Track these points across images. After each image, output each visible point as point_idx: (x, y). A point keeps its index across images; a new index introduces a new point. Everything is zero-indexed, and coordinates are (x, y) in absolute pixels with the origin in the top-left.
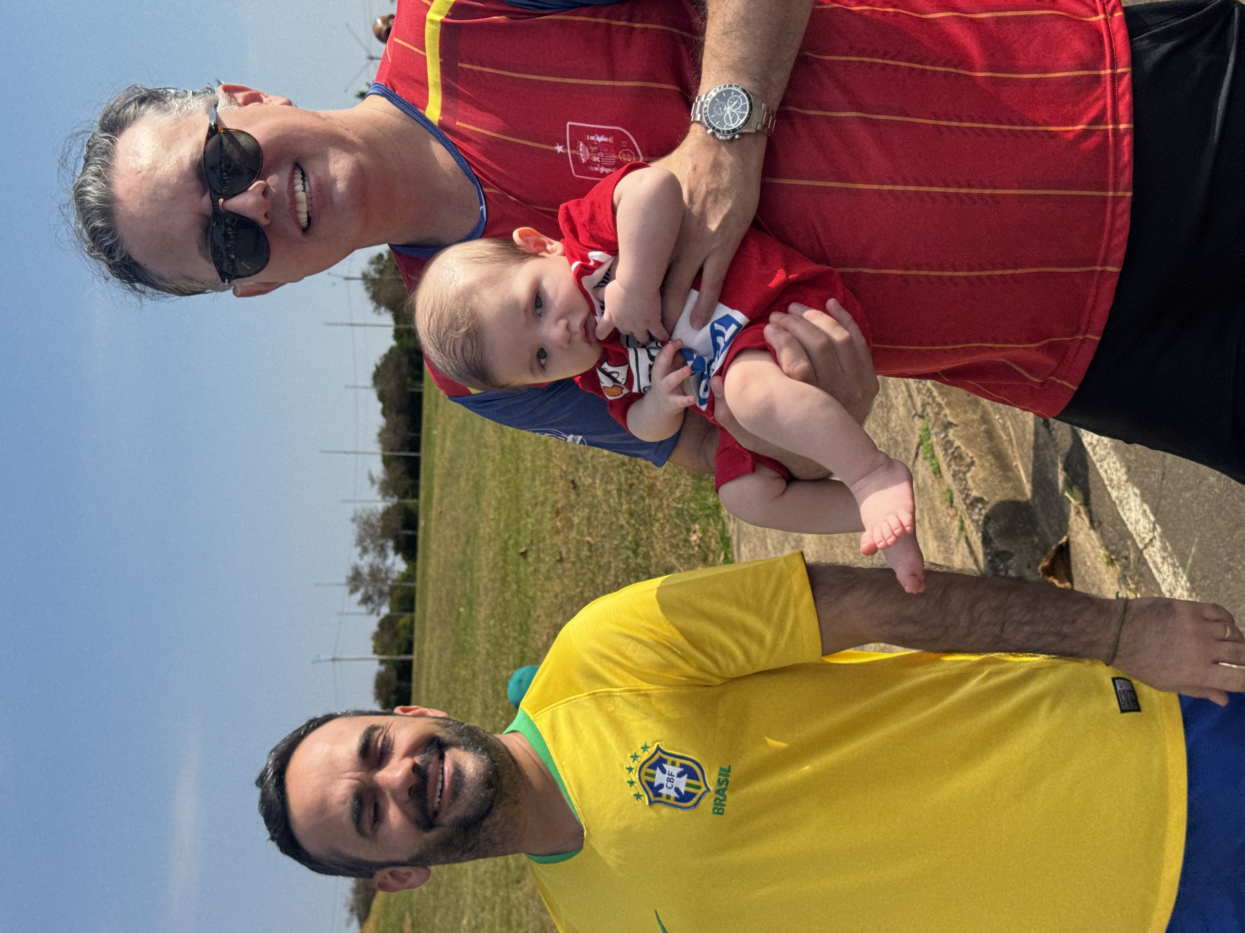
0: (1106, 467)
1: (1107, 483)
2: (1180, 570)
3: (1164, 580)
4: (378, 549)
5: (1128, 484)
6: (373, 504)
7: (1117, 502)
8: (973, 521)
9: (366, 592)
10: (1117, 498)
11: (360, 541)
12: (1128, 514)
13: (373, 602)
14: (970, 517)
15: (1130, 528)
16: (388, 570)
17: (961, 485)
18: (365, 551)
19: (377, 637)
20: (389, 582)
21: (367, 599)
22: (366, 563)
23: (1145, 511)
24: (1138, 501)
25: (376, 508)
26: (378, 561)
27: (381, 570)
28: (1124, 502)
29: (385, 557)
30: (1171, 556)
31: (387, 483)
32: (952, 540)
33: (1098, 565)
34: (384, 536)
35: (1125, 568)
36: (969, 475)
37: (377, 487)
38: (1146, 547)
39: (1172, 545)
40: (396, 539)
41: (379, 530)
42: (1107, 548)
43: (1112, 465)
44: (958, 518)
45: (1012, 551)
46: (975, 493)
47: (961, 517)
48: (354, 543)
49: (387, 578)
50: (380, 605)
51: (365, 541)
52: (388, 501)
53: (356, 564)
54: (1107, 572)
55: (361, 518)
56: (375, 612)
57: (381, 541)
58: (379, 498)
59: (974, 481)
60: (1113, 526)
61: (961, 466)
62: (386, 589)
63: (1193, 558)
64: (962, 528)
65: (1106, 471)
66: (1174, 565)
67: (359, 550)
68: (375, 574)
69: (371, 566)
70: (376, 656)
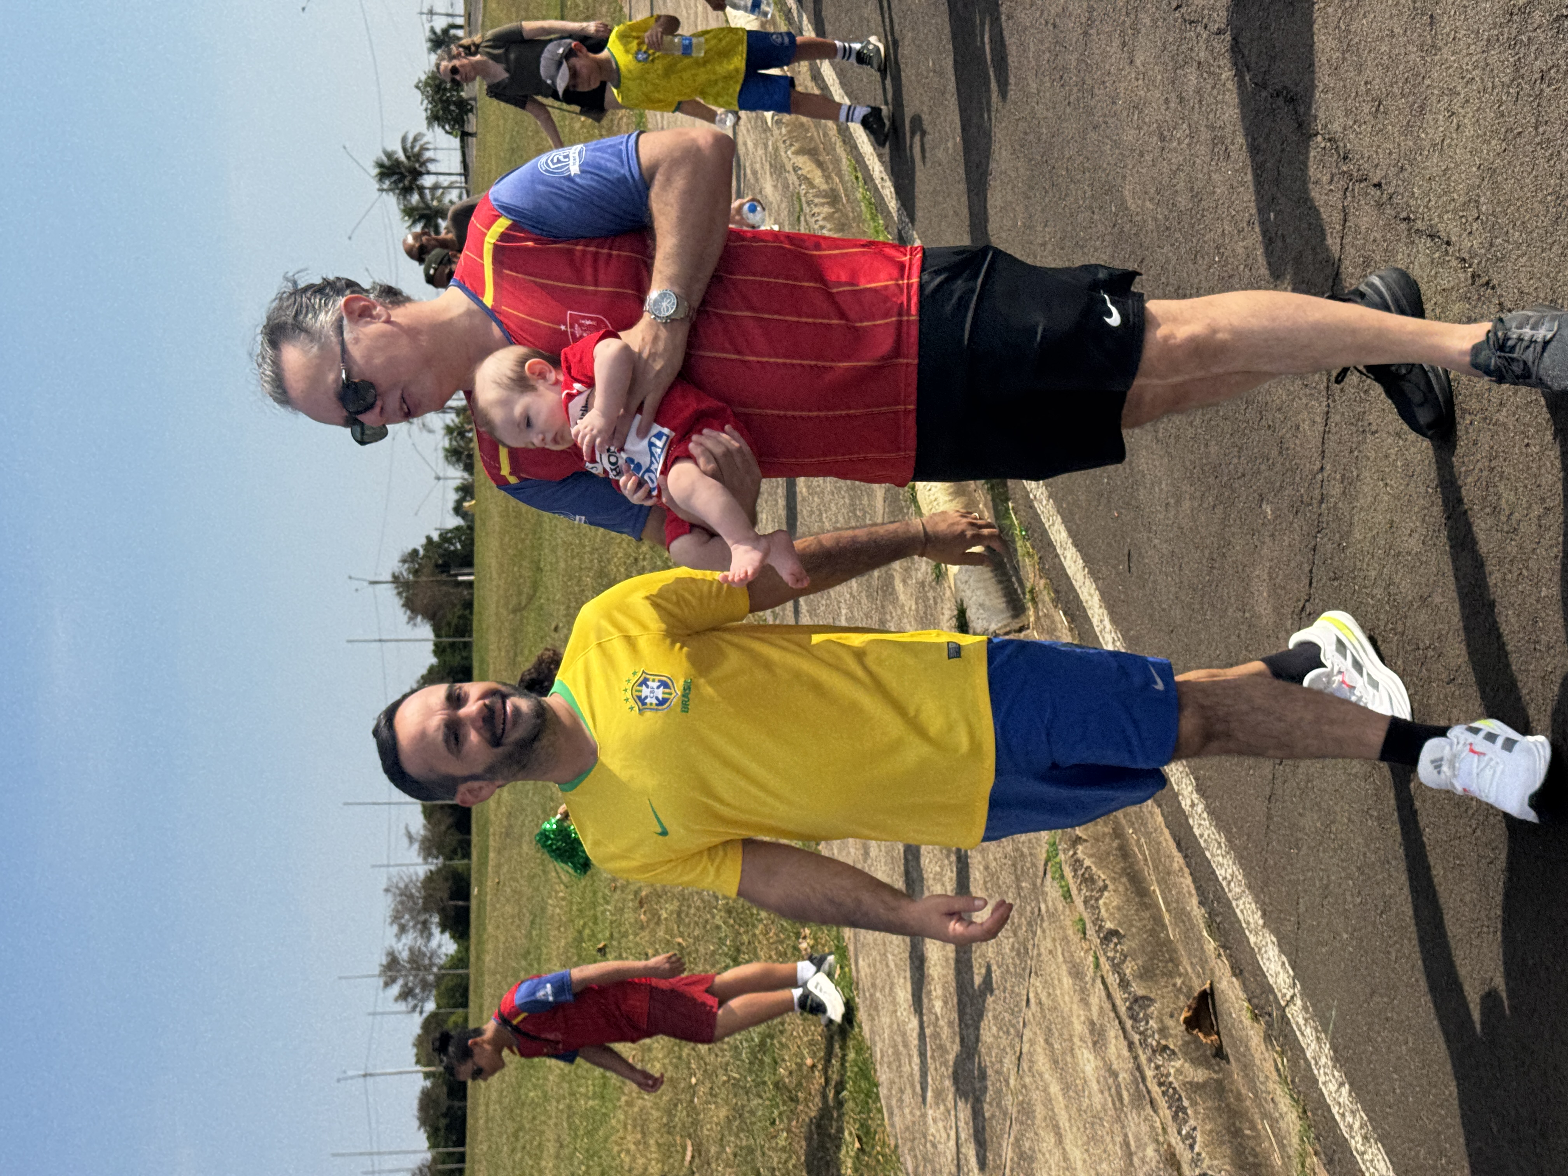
0: (1242, 907)
1: (1244, 925)
2: (1323, 1036)
3: (1309, 1045)
4: (419, 926)
5: (1265, 930)
6: (412, 869)
7: (1256, 950)
8: (1108, 958)
9: (406, 984)
10: (1255, 943)
11: (396, 917)
12: (1267, 963)
13: (414, 996)
14: (1105, 953)
15: (1271, 981)
16: (433, 954)
17: (1093, 914)
18: (403, 929)
19: (420, 1042)
20: (435, 970)
21: (406, 994)
22: (403, 946)
23: (1283, 963)
24: (1276, 949)
25: (417, 874)
26: (420, 942)
27: (424, 955)
28: (1263, 950)
29: (430, 936)
30: (1312, 1018)
31: (429, 840)
32: (1087, 979)
33: (1243, 1019)
34: (426, 909)
35: (1269, 1025)
36: (1101, 902)
37: (416, 846)
38: (1287, 1005)
39: (1312, 1005)
40: (442, 911)
41: (420, 901)
42: (1249, 1001)
43: (1248, 906)
44: (1092, 952)
45: (1152, 996)
46: (1109, 925)
47: (1095, 953)
48: (389, 920)
49: (432, 965)
50: (423, 1000)
51: (403, 917)
52: (432, 864)
53: (391, 947)
54: (1252, 1028)
55: (397, 887)
56: (418, 1009)
57: (422, 918)
58: (420, 860)
59: (1107, 910)
60: (1255, 976)
61: (1092, 891)
62: (431, 978)
63: (1335, 1024)
64: (1097, 966)
65: (1242, 911)
66: (1317, 1031)
67: (395, 928)
68: (417, 959)
69: (411, 950)
70: (419, 1068)
